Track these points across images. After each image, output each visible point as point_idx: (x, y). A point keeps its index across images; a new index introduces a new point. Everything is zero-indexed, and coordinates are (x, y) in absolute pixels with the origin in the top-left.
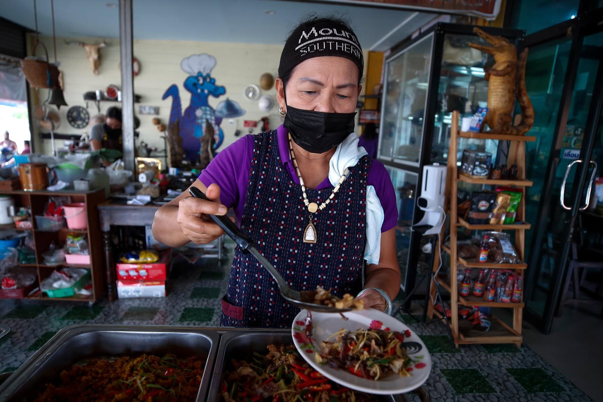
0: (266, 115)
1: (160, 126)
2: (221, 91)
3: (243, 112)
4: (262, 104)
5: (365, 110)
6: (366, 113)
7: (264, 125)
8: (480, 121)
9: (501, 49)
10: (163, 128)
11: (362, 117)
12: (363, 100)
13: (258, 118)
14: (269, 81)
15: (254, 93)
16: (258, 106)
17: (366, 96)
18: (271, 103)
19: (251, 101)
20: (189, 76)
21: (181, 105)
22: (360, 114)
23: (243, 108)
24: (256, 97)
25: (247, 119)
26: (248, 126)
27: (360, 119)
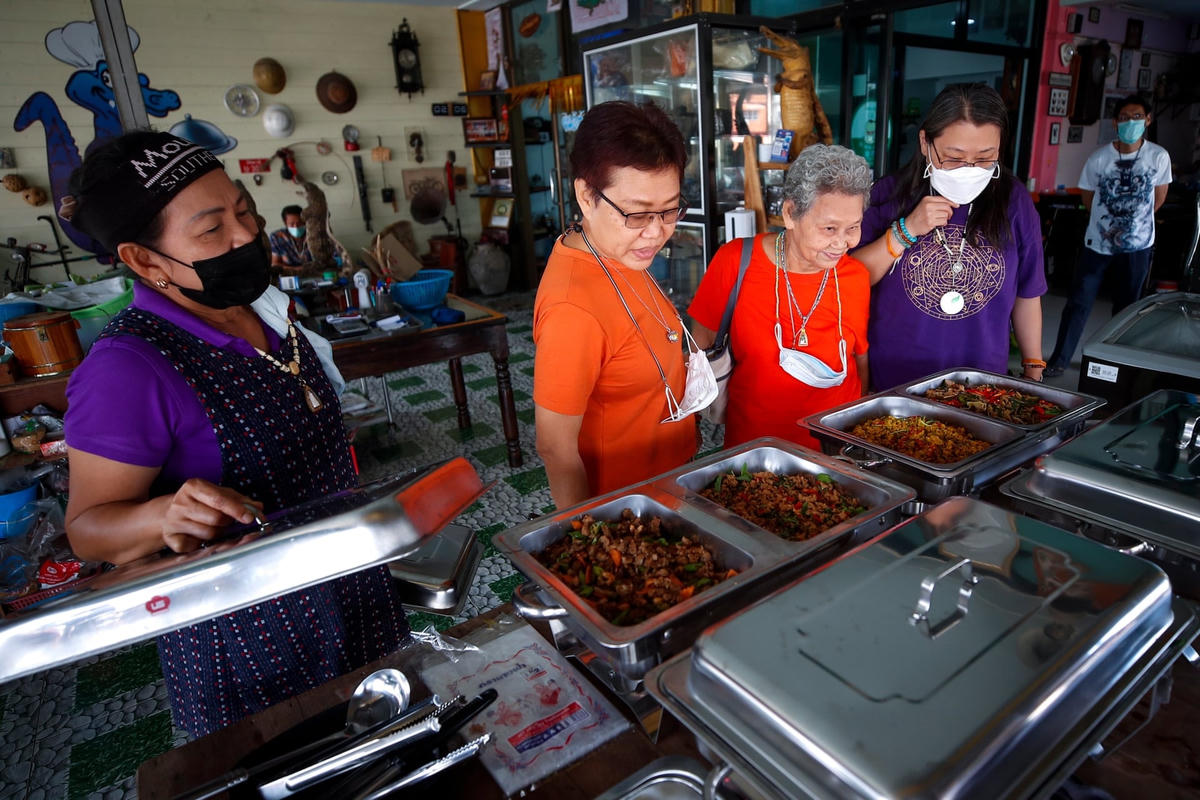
0: (284, 144)
1: (30, 192)
2: (166, 101)
3: (233, 143)
4: (272, 123)
5: (472, 118)
6: (475, 124)
7: (286, 164)
8: (785, 147)
9: (792, 54)
10: (41, 197)
11: (469, 132)
12: (465, 100)
13: (268, 153)
14: (276, 76)
15: (246, 102)
16: (262, 128)
17: (469, 93)
18: (291, 122)
19: (245, 120)
20: (73, 70)
21: (73, 141)
22: (466, 126)
23: (227, 134)
24: (254, 109)
25: (244, 157)
26: (251, 171)
27: (467, 136)
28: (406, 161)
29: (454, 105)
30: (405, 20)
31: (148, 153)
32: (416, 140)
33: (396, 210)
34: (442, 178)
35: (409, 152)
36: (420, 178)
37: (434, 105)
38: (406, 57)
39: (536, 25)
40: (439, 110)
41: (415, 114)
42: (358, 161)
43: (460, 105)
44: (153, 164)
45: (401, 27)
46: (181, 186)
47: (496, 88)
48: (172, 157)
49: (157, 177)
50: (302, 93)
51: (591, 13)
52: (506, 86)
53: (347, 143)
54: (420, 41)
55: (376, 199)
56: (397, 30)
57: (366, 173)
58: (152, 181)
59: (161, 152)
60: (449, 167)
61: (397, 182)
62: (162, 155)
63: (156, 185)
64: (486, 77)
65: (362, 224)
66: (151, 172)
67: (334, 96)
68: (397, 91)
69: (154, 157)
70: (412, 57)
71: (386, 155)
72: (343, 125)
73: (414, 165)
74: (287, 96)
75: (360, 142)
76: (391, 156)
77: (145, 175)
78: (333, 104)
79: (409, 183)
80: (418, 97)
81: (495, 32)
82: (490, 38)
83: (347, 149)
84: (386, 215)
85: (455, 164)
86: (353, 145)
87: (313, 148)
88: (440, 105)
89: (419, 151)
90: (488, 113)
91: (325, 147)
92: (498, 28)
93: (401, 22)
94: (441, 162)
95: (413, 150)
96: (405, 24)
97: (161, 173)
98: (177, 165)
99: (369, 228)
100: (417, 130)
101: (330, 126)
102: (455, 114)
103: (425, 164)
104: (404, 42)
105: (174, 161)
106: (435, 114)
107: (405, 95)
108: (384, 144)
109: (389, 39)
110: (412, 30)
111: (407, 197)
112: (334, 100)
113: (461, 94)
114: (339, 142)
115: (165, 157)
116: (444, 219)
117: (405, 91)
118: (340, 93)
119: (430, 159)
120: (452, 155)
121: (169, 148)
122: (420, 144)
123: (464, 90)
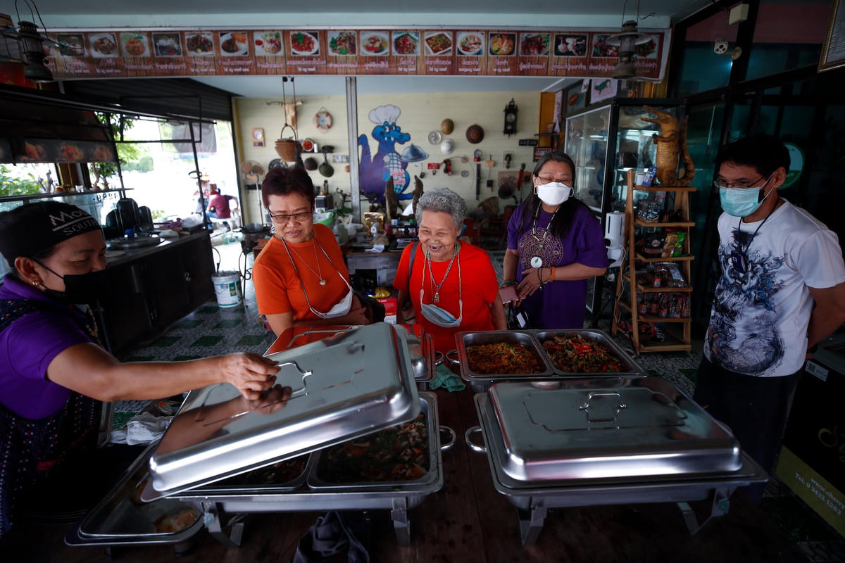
0: (448, 157)
2: (406, 138)
3: (427, 156)
4: (444, 147)
5: (539, 147)
6: (540, 150)
7: (446, 166)
8: (651, 177)
9: (666, 121)
11: (536, 154)
12: (538, 137)
13: (440, 161)
14: (450, 126)
15: (436, 138)
16: (440, 149)
17: (540, 135)
18: (452, 147)
19: (434, 146)
20: (375, 125)
21: (370, 153)
22: (535, 151)
23: (426, 152)
24: (438, 141)
25: (430, 162)
26: (432, 168)
27: (535, 156)
28: (501, 167)
29: (530, 140)
30: (513, 99)
31: (62, 213)
32: (509, 158)
33: (492, 191)
34: (517, 176)
35: (504, 163)
36: (507, 176)
37: (520, 140)
38: (511, 116)
39: (576, 100)
40: (523, 143)
41: (510, 144)
42: (479, 166)
43: (534, 140)
44: (63, 220)
45: (511, 102)
46: (74, 234)
47: (553, 132)
48: (76, 218)
49: (62, 227)
50: (460, 135)
51: (600, 93)
52: (559, 131)
53: (475, 157)
54: (519, 109)
55: (484, 185)
56: (508, 104)
57: (482, 172)
58: (59, 228)
59: (70, 214)
60: (522, 171)
61: (495, 177)
62: (70, 217)
63: (61, 231)
64: (550, 126)
65: (475, 196)
66: (59, 223)
67: (473, 136)
68: (503, 133)
69: (65, 216)
70: (513, 117)
71: (492, 164)
72: (475, 149)
73: (505, 170)
74: (453, 136)
75: (481, 157)
76: (495, 165)
77: (55, 224)
78: (472, 140)
79: (501, 178)
80: (513, 136)
81: (558, 103)
82: (556, 106)
83: (475, 160)
84: (487, 193)
85: (525, 170)
86: (478, 159)
87: (460, 159)
88: (523, 140)
89: (509, 163)
90: (549, 145)
91: (465, 159)
92: (560, 101)
93: (511, 100)
94: (518, 168)
95: (506, 162)
96: (513, 101)
97: (66, 225)
98: (77, 223)
99: (477, 199)
100: (509, 153)
101: (469, 150)
102: (530, 145)
103: (510, 169)
104: (511, 109)
105: (76, 221)
106: (520, 145)
107: (507, 135)
108: (493, 159)
109: (504, 109)
110: (516, 103)
111: (499, 185)
112: (472, 137)
113: (536, 135)
114: (472, 157)
115: (72, 218)
116: (515, 197)
117: (507, 133)
118: (476, 134)
119: (513, 167)
120: (524, 166)
121: (75, 214)
122: (510, 159)
123: (538, 133)
